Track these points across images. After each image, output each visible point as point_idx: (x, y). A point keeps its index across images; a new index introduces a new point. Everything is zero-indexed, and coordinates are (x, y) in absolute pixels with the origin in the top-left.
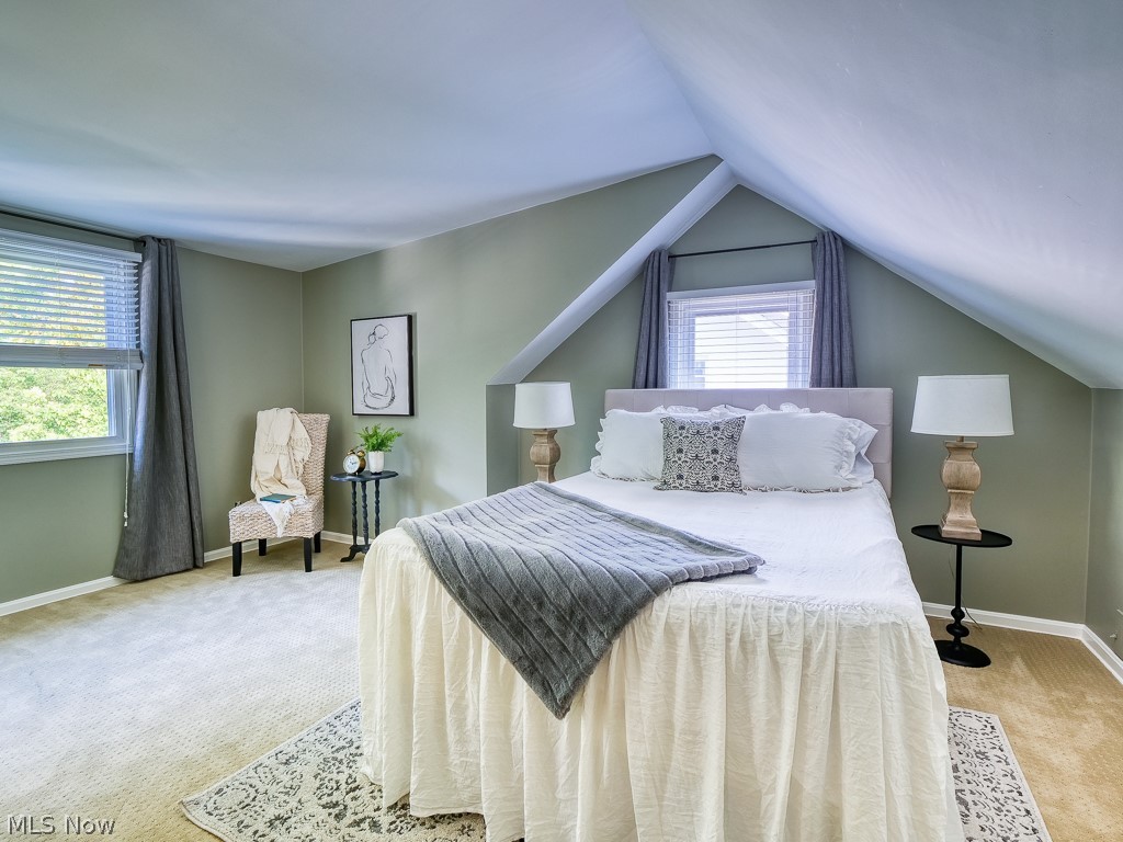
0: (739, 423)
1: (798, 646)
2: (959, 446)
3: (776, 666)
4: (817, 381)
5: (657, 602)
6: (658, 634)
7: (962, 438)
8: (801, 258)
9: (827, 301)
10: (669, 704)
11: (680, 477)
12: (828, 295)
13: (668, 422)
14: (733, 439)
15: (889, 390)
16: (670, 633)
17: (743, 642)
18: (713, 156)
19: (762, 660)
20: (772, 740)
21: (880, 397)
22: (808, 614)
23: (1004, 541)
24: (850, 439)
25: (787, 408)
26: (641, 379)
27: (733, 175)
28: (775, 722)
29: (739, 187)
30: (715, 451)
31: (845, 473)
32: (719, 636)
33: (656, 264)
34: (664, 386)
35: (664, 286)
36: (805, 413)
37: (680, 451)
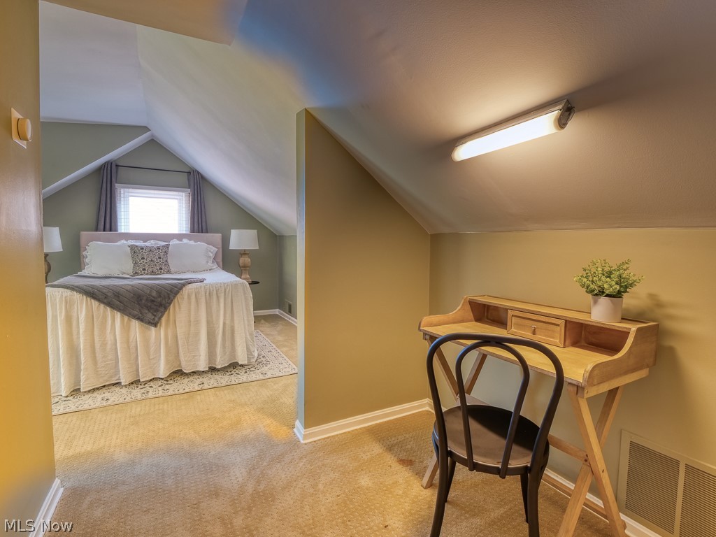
0: (167, 246)
1: (223, 291)
2: (244, 253)
3: (218, 297)
4: (193, 230)
5: (184, 289)
6: (186, 297)
7: (245, 250)
8: (183, 178)
9: (196, 198)
10: (189, 316)
11: (144, 270)
12: (196, 196)
13: (132, 247)
14: (166, 253)
15: (220, 235)
16: (189, 296)
17: (209, 293)
18: (146, 127)
19: (215, 297)
20: (218, 316)
21: (217, 237)
22: (224, 284)
23: (258, 283)
24: (210, 251)
25: (185, 241)
26: (102, 227)
27: (152, 135)
28: (218, 311)
29: (153, 140)
30: (160, 258)
31: (210, 264)
32: (203, 293)
33: (109, 168)
34: (116, 230)
35: (114, 180)
36: (192, 243)
37: (143, 258)
